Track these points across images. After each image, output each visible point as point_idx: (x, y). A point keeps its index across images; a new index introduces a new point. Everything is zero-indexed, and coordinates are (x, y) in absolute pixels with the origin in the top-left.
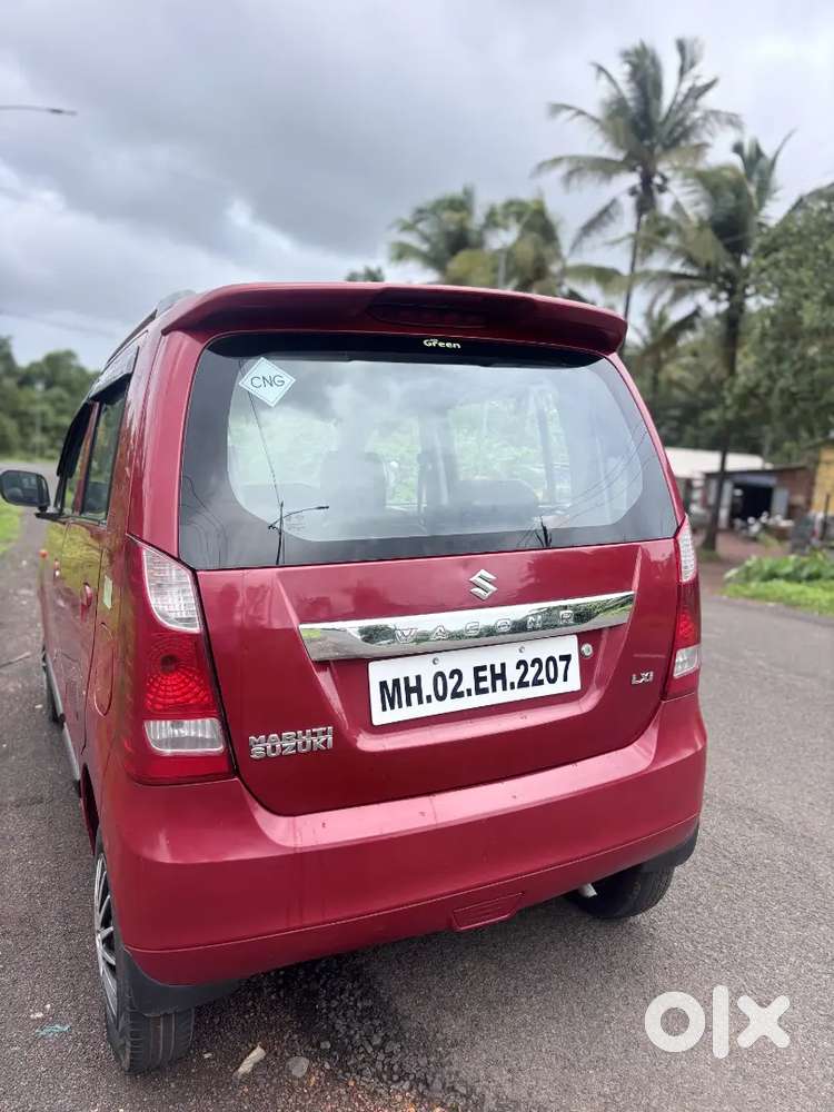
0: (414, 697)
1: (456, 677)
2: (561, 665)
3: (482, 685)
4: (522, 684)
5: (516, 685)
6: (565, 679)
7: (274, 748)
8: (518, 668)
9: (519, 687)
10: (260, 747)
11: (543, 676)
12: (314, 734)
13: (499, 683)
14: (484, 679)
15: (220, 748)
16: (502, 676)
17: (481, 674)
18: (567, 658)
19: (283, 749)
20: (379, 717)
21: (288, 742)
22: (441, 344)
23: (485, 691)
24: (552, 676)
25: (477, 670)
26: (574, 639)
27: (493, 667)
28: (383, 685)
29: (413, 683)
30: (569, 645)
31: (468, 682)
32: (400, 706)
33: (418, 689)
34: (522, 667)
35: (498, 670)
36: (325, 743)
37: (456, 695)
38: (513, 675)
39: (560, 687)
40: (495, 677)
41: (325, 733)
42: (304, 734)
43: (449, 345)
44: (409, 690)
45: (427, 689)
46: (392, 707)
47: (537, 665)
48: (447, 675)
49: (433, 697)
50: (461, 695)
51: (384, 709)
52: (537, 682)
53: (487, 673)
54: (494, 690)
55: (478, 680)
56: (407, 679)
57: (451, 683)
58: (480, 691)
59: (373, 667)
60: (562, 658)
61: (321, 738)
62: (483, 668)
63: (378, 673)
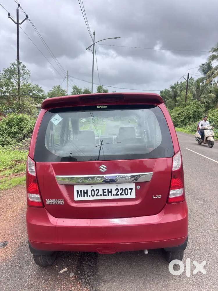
0: (86, 195)
1: (97, 191)
2: (129, 191)
3: (105, 194)
4: (117, 195)
5: (115, 195)
6: (131, 195)
7: (51, 203)
9: (116, 195)
10: (48, 202)
11: (123, 193)
12: (59, 201)
13: (110, 194)
14: (106, 192)
15: (40, 201)
16: (111, 192)
18: (131, 189)
19: (53, 203)
20: (76, 199)
21: (54, 202)
22: (102, 107)
24: (126, 193)
25: (103, 190)
26: (134, 184)
27: (108, 189)
28: (78, 191)
29: (85, 191)
30: (133, 186)
31: (101, 193)
32: (82, 197)
33: (87, 193)
34: (117, 190)
35: (110, 190)
36: (62, 203)
37: (97, 195)
38: (114, 192)
39: (129, 197)
40: (109, 192)
41: (62, 201)
42: (57, 200)
43: (104, 107)
44: (84, 193)
45: (89, 193)
46: (80, 197)
47: (122, 190)
48: (95, 191)
49: (91, 196)
50: (99, 196)
51: (78, 197)
52: (121, 194)
54: (108, 195)
55: (104, 192)
57: (96, 193)
59: (75, 186)
61: (61, 202)
62: (106, 190)
63: (76, 188)
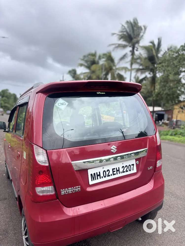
0: (99, 177)
1: (108, 171)
2: (132, 167)
3: (114, 173)
4: (123, 172)
5: (122, 172)
6: (133, 170)
7: (67, 192)
8: (122, 168)
9: (123, 173)
10: (63, 192)
11: (128, 170)
12: (76, 188)
13: (118, 172)
14: (115, 171)
15: (53, 193)
16: (119, 170)
17: (114, 170)
18: (133, 165)
19: (69, 192)
20: (91, 183)
21: (70, 190)
22: (101, 93)
23: (115, 174)
24: (130, 169)
25: (113, 169)
26: (135, 160)
27: (116, 168)
28: (91, 175)
29: (98, 174)
30: (134, 162)
31: (111, 172)
32: (96, 180)
33: (100, 175)
34: (123, 168)
35: (118, 169)
36: (79, 190)
37: (108, 176)
38: (121, 170)
39: (132, 172)
40: (117, 171)
41: (78, 188)
42: (74, 188)
43: (102, 93)
44: (98, 176)
45: (102, 175)
46: (94, 180)
47: (126, 167)
48: (106, 171)
49: (103, 177)
50: (110, 176)
51: (92, 181)
52: (127, 171)
53: (115, 170)
54: (117, 174)
55: (113, 172)
56: (97, 173)
57: (107, 173)
58: (114, 174)
59: (89, 170)
60: (132, 165)
61: (77, 189)
62: (114, 169)
63: (90, 172)
